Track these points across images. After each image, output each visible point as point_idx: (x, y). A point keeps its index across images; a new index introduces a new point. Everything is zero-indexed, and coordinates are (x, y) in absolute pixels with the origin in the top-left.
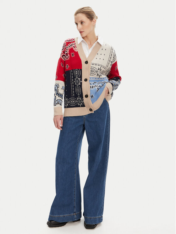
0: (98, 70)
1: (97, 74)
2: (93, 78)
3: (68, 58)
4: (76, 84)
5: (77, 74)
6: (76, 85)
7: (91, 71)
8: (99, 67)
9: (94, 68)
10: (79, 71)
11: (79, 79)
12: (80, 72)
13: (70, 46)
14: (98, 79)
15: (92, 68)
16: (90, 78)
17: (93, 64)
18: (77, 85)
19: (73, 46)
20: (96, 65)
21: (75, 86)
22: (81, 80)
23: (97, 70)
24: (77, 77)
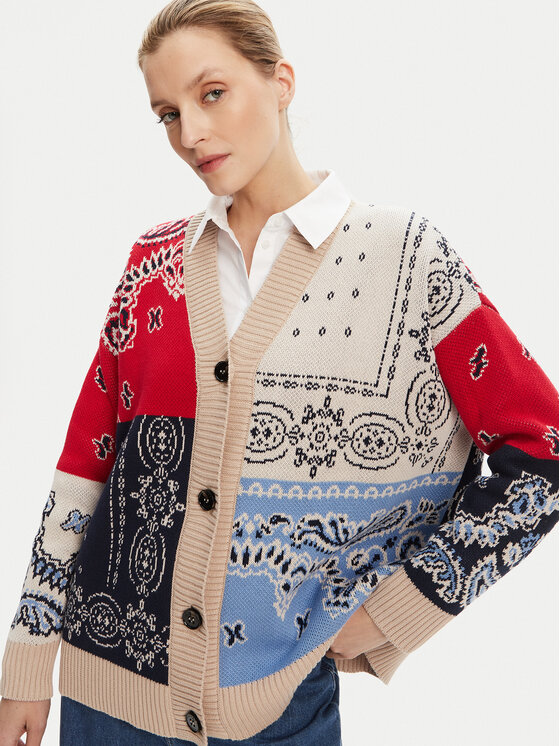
0: (305, 421)
1: (299, 452)
2: (266, 484)
3: (127, 337)
4: (143, 512)
5: (162, 447)
6: (142, 522)
7: (254, 432)
8: (317, 399)
9: (276, 412)
10: (179, 433)
11: (171, 484)
12: (180, 439)
13: (149, 267)
14: (306, 487)
15: (262, 408)
16: (246, 483)
17: (267, 383)
18: (153, 526)
19: (167, 263)
20: (287, 385)
21: (135, 522)
22: (182, 496)
23: (298, 420)
24: (161, 471)
